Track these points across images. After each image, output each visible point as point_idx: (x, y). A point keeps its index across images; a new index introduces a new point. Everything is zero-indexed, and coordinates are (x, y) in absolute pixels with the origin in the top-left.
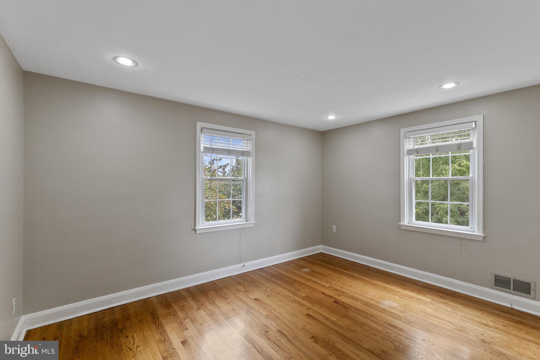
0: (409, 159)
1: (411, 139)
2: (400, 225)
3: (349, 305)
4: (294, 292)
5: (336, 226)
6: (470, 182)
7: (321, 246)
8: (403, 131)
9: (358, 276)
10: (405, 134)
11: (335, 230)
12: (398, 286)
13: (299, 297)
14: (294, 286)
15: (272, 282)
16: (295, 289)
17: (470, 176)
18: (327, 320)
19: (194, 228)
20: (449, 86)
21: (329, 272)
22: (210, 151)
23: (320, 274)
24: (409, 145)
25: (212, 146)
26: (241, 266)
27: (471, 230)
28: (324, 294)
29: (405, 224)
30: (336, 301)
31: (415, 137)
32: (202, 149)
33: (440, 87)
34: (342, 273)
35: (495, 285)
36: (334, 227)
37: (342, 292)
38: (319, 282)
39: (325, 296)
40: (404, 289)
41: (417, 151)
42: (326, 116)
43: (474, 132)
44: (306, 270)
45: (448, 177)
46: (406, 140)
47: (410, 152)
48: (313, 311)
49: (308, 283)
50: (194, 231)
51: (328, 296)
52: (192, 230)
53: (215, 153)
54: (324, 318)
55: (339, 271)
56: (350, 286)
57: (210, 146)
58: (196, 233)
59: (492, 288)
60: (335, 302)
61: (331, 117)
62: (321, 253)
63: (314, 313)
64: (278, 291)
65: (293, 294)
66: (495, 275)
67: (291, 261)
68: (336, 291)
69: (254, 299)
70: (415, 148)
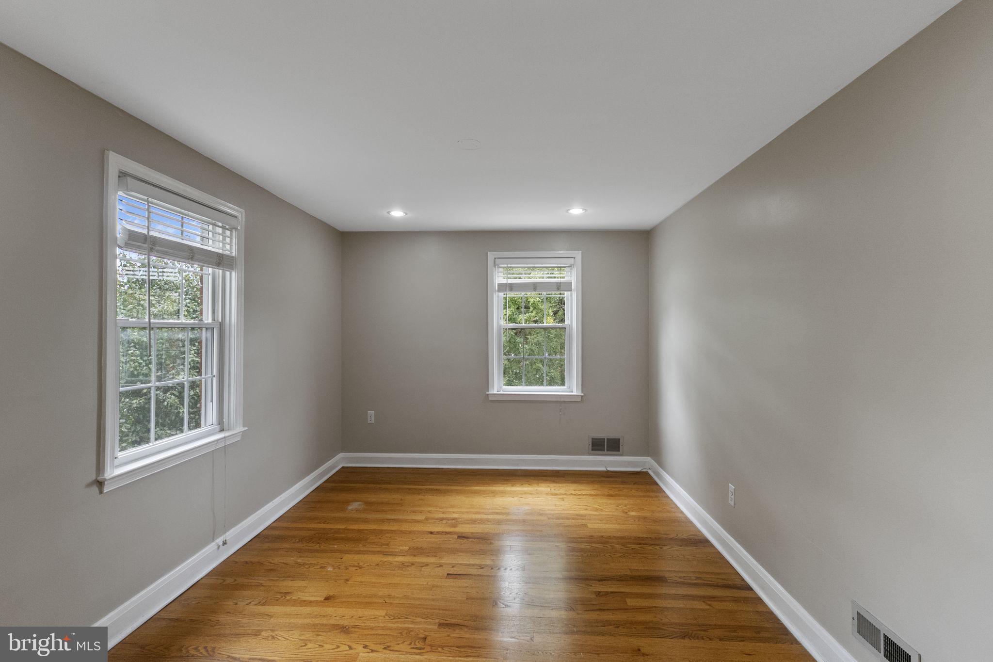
0: (498, 297)
1: (500, 269)
2: (488, 395)
3: (482, 533)
4: (384, 552)
5: (374, 412)
6: (567, 329)
7: (341, 455)
8: (491, 256)
9: (444, 487)
10: (495, 262)
11: (373, 418)
12: (503, 484)
13: (404, 556)
14: (369, 541)
15: (317, 551)
16: (377, 545)
17: (566, 323)
18: (482, 568)
19: (96, 479)
20: (576, 211)
21: (396, 497)
22: (145, 245)
23: (387, 503)
24: (499, 278)
25: (152, 233)
26: (216, 547)
27: (568, 390)
28: (431, 533)
29: (495, 393)
30: (460, 535)
31: (508, 266)
32: (120, 235)
33: (567, 211)
34: (418, 492)
35: (592, 450)
36: (371, 413)
37: (453, 520)
38: (401, 517)
39: (435, 536)
40: (513, 486)
41: (511, 287)
42: (387, 211)
43: (571, 269)
44: (354, 506)
45: (542, 325)
46: (495, 270)
47: (502, 287)
48: (451, 566)
49: (385, 527)
50: (95, 489)
51: (438, 533)
52: (89, 485)
53: (158, 251)
54: (476, 567)
55: (410, 489)
56: (452, 507)
57: (145, 232)
58: (101, 492)
59: (589, 454)
60: (459, 537)
61: (397, 214)
62: (343, 467)
63: (455, 569)
64: (354, 563)
65: (385, 555)
66: (592, 439)
67: (305, 500)
68: (444, 522)
69: (324, 600)
70: (508, 282)
